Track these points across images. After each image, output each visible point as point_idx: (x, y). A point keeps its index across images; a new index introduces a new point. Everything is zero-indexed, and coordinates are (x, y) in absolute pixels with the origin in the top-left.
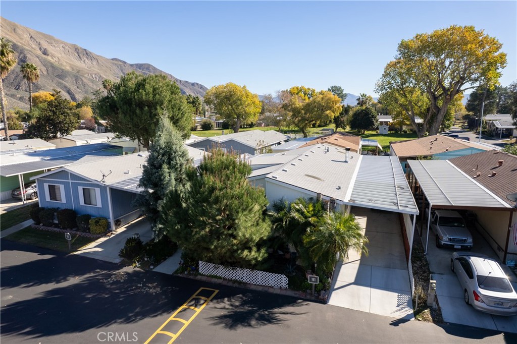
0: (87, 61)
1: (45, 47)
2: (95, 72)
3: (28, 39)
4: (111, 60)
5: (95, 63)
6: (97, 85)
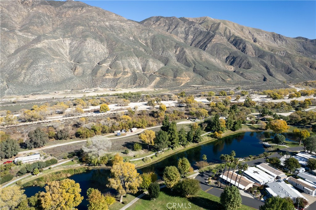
0: (279, 42)
1: (255, 37)
2: (283, 50)
3: (248, 34)
4: (295, 39)
5: (284, 43)
6: (284, 60)
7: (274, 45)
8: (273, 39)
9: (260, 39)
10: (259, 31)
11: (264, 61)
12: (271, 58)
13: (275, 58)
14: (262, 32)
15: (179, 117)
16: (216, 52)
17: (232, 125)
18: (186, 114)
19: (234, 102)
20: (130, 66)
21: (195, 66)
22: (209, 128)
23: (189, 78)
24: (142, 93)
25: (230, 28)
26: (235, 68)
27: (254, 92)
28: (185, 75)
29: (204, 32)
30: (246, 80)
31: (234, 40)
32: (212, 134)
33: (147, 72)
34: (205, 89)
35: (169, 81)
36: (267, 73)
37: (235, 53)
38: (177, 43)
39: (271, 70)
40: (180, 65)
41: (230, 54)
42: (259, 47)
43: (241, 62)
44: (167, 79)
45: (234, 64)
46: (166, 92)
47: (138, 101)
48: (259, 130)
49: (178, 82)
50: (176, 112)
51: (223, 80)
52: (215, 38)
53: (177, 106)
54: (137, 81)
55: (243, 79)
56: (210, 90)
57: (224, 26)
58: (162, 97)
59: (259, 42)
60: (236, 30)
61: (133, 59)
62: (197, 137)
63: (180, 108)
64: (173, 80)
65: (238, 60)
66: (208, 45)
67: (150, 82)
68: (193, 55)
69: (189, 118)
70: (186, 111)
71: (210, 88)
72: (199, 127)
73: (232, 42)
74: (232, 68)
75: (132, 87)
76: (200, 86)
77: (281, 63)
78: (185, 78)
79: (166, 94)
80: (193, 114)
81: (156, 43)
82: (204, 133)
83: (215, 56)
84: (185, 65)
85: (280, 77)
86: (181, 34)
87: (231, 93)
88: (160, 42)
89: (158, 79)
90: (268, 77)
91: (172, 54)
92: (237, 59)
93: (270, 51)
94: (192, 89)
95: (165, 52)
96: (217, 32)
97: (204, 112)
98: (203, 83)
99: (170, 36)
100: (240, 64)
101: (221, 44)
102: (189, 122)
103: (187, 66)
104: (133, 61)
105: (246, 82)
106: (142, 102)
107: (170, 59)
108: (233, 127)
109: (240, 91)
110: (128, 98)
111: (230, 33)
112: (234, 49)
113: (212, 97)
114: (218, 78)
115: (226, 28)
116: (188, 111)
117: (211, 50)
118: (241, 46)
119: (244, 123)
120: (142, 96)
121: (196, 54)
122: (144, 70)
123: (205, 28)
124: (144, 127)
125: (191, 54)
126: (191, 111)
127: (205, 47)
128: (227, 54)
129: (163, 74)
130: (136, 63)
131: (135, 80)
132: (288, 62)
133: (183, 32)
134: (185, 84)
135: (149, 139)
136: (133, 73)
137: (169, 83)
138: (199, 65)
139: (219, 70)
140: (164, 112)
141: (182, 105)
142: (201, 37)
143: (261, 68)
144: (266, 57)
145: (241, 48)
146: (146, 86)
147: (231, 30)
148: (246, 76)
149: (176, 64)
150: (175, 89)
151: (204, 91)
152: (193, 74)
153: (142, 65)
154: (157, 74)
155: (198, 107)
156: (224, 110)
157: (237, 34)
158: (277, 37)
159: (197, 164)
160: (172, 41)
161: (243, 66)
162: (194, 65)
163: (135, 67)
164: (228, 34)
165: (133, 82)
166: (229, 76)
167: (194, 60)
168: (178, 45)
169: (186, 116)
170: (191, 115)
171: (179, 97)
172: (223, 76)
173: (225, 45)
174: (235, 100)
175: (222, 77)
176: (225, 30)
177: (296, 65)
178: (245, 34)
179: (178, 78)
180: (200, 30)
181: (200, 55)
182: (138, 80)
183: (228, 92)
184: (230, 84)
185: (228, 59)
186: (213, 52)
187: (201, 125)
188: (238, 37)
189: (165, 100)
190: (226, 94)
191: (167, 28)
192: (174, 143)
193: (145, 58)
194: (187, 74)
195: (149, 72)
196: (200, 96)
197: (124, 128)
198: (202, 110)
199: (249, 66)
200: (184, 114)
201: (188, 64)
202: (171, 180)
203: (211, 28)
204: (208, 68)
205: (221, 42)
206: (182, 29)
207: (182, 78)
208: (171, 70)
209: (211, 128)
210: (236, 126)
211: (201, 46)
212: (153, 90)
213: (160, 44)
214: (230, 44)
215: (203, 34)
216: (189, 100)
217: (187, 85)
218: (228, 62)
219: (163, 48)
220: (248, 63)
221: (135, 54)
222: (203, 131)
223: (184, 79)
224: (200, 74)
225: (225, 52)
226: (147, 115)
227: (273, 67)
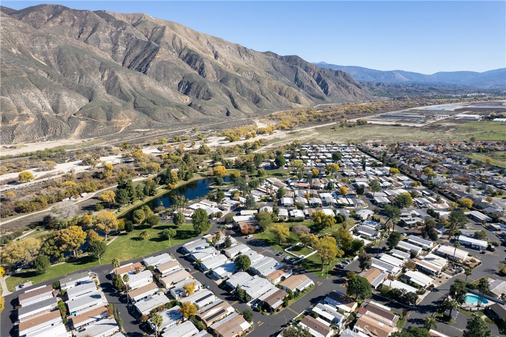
0: (246, 58)
1: (216, 50)
2: (251, 70)
3: (206, 44)
4: (264, 55)
5: (251, 59)
6: (251, 85)
7: (240, 62)
8: (238, 53)
9: (222, 53)
10: (220, 41)
11: (227, 88)
12: (236, 82)
13: (240, 82)
14: (225, 43)
15: (129, 174)
16: (162, 75)
17: (184, 176)
18: (136, 170)
19: (188, 149)
20: (30, 106)
21: (135, 100)
22: (163, 181)
23: (130, 120)
24: (65, 148)
25: (180, 36)
26: (191, 98)
27: (213, 133)
28: (123, 116)
29: (143, 41)
30: (205, 117)
31: (187, 55)
32: (166, 186)
33: (63, 114)
34: (153, 134)
35: (102, 126)
36: (231, 104)
37: (190, 75)
38: (102, 63)
39: (236, 100)
40: (113, 100)
41: (183, 78)
42: (220, 66)
43: (198, 89)
44: (98, 123)
45: (190, 93)
46: (101, 144)
47: (66, 161)
48: (209, 177)
49: (115, 126)
50: (124, 169)
51: (176, 118)
52: (160, 54)
53: (124, 163)
54: (49, 130)
55: (201, 116)
56: (160, 135)
57: (172, 32)
58: (98, 152)
59: (221, 57)
60: (190, 39)
61: (33, 91)
62: (152, 190)
63: (127, 164)
64: (107, 124)
65: (194, 87)
66: (151, 64)
67: (72, 129)
68: (131, 83)
69: (141, 174)
70: (135, 166)
71: (160, 133)
72: (154, 181)
73: (185, 58)
74: (187, 100)
75: (43, 139)
76: (146, 130)
77: (247, 89)
78: (125, 120)
79: (103, 146)
80: (145, 170)
81: (65, 61)
82: (158, 187)
83: (163, 80)
84: (120, 98)
85: (247, 108)
86: (106, 42)
87: (186, 138)
88: (73, 60)
89: (83, 123)
90: (232, 110)
91: (96, 80)
92: (192, 85)
93: (234, 73)
94: (136, 136)
95: (84, 78)
96: (162, 41)
97: (156, 165)
98: (149, 126)
99: (88, 49)
100: (197, 92)
101: (169, 63)
102: (142, 179)
103: (124, 99)
104: (33, 96)
105: (206, 119)
106: (72, 161)
107: (96, 90)
108: (185, 177)
109: (196, 134)
110: (46, 158)
111: (181, 44)
112: (189, 69)
113: (164, 145)
114: (169, 116)
115: (175, 36)
116: (138, 166)
117: (156, 72)
118: (197, 65)
119: (195, 172)
120: (68, 153)
121: (135, 80)
122: (55, 109)
123: (143, 33)
124: (94, 190)
125: (128, 80)
126: (141, 166)
127: (147, 66)
128: (179, 78)
129: (89, 115)
130: (39, 99)
131: (44, 127)
132: (255, 88)
133: (108, 40)
134: (125, 128)
135: (110, 198)
136: (37, 116)
137: (101, 129)
138: (141, 97)
139: (169, 104)
140: (111, 172)
141: (129, 160)
142: (139, 49)
143: (224, 98)
144: (230, 82)
145: (198, 68)
146: (66, 136)
147: (182, 40)
148: (205, 111)
149: (106, 98)
150: (113, 138)
151: (153, 137)
152: (134, 113)
153: (50, 103)
154: (80, 116)
155: (148, 160)
156: (177, 161)
157: (191, 46)
158: (242, 51)
159: (156, 209)
160: (93, 59)
161: (201, 95)
162: (133, 99)
163: (39, 106)
164: (179, 45)
165: (41, 132)
166: (184, 113)
167: (132, 89)
168: (104, 66)
169: (137, 172)
170: (142, 171)
171: (121, 149)
172: (175, 113)
173: (175, 65)
174: (191, 147)
175: (174, 115)
176: (174, 39)
177: (265, 92)
178: (202, 45)
179: (114, 120)
180: (136, 38)
181: (140, 81)
182: (50, 128)
183: (183, 135)
184: (185, 125)
185: (181, 85)
186: (159, 74)
187: (155, 179)
188: (193, 51)
189: (104, 156)
190: (180, 139)
191: (78, 31)
192: (133, 198)
193: (54, 90)
194: (126, 114)
195: (66, 113)
196: (148, 145)
197: (73, 194)
198: (154, 165)
199: (209, 96)
200: (134, 170)
201: (124, 97)
202: (139, 219)
203: (152, 34)
204: (154, 103)
205: (169, 60)
206: (104, 34)
207: (119, 121)
208: (101, 109)
209: (165, 181)
210: (188, 176)
211: (140, 64)
212: (80, 141)
213: (73, 64)
214: (182, 61)
215: (141, 44)
216: (136, 153)
217: (129, 130)
218: (181, 89)
219: (81, 71)
220: (207, 91)
221: (33, 83)
222: (158, 185)
223: (123, 121)
224: (144, 112)
225: (176, 75)
226: (90, 177)
227: (238, 96)
